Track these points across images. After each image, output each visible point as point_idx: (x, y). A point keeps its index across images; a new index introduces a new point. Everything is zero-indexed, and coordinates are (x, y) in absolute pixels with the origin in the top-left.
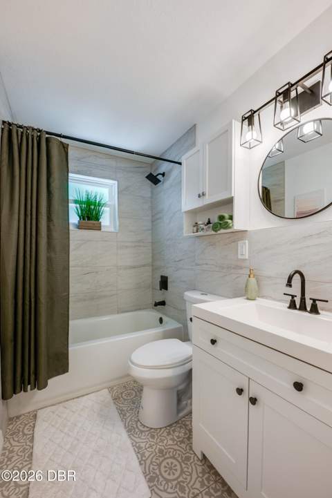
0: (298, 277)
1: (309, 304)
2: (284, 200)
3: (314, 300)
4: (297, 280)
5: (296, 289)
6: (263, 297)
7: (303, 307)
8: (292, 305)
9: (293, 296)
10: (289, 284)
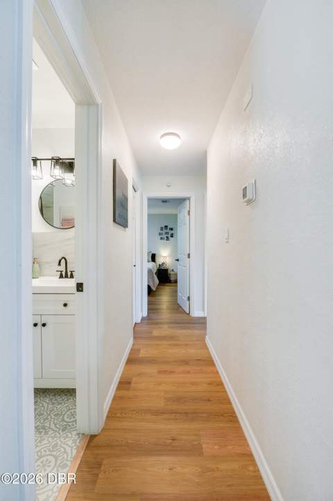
0: (63, 260)
1: (69, 274)
2: (53, 207)
3: (71, 272)
4: (63, 262)
5: (62, 267)
6: (43, 276)
7: (66, 276)
8: (61, 276)
9: (61, 272)
10: (59, 264)
